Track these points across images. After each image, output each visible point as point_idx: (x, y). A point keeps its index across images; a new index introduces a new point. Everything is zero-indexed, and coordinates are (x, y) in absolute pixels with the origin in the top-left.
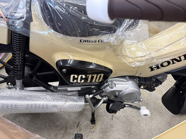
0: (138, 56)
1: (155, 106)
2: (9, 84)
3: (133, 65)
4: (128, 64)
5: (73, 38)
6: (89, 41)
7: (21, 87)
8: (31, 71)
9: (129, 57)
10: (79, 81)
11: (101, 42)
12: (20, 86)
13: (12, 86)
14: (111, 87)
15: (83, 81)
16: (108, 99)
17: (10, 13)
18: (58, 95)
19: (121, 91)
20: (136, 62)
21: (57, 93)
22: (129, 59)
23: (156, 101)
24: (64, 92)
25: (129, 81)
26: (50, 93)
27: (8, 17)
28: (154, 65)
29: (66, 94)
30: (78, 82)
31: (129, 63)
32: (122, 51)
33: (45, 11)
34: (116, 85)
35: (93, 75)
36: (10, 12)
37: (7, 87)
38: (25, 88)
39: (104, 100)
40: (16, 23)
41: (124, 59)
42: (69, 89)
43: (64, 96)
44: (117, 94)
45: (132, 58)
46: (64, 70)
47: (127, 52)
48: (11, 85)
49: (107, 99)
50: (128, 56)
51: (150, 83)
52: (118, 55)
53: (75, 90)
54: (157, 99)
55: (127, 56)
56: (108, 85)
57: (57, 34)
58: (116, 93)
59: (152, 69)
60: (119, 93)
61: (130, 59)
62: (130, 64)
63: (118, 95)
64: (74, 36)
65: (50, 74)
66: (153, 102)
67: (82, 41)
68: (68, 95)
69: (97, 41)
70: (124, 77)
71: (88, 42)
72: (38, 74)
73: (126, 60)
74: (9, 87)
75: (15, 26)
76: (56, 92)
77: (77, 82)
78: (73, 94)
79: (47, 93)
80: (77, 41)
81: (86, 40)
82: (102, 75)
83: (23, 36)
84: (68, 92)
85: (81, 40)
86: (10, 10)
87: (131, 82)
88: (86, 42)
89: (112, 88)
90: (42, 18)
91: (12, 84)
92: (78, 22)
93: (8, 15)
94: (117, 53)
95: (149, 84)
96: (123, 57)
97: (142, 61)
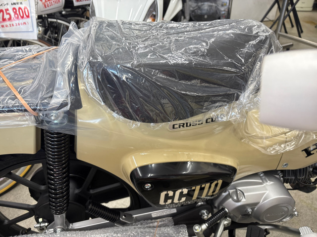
0: (276, 133)
1: (312, 213)
2: (41, 220)
3: (272, 151)
4: (263, 151)
5: (161, 125)
6: (189, 125)
7: (64, 226)
8: (78, 188)
9: (262, 138)
10: (176, 200)
11: (212, 121)
12: (62, 224)
13: (46, 224)
14: (235, 198)
15: (183, 199)
16: (232, 221)
17: (41, 101)
18: (135, 230)
19: (256, 204)
20: (275, 144)
21: (133, 227)
22: (262, 142)
23: (312, 204)
24: (146, 221)
25: (267, 182)
26: (121, 228)
27: (38, 108)
28: (311, 145)
29: (151, 225)
30: (174, 203)
31: (264, 148)
32: (247, 129)
33: (106, 86)
34: (245, 194)
35: (203, 186)
36: (41, 98)
37: (36, 227)
38: (71, 225)
39: (224, 225)
40: (52, 116)
41: (254, 142)
42: (154, 214)
43: (147, 230)
44: (250, 210)
45: (267, 138)
46: (148, 186)
47: (257, 130)
48: (43, 222)
49: (229, 223)
50: (260, 135)
51: (305, 177)
52: (242, 139)
53: (165, 214)
54: (312, 199)
55: (257, 137)
56: (229, 196)
57: (130, 122)
58: (247, 210)
59: (308, 153)
60: (253, 209)
61: (264, 141)
62: (266, 150)
63: (252, 213)
64: (163, 121)
65: (113, 188)
66: (307, 207)
67: (176, 126)
68: (154, 227)
69: (204, 122)
70: (255, 175)
71: (187, 126)
72: (92, 192)
73: (258, 143)
74: (40, 227)
75: (50, 121)
76: (131, 224)
77: (172, 202)
78: (164, 224)
79: (115, 229)
80: (168, 128)
81: (184, 124)
82: (220, 182)
83: (65, 135)
84: (153, 221)
85: (174, 125)
86: (40, 96)
87: (272, 183)
88: (183, 126)
89: (238, 201)
90: (101, 99)
91: (45, 220)
92: (171, 96)
93: (37, 106)
94: (240, 134)
95: (302, 179)
96: (250, 140)
97: (286, 142)
